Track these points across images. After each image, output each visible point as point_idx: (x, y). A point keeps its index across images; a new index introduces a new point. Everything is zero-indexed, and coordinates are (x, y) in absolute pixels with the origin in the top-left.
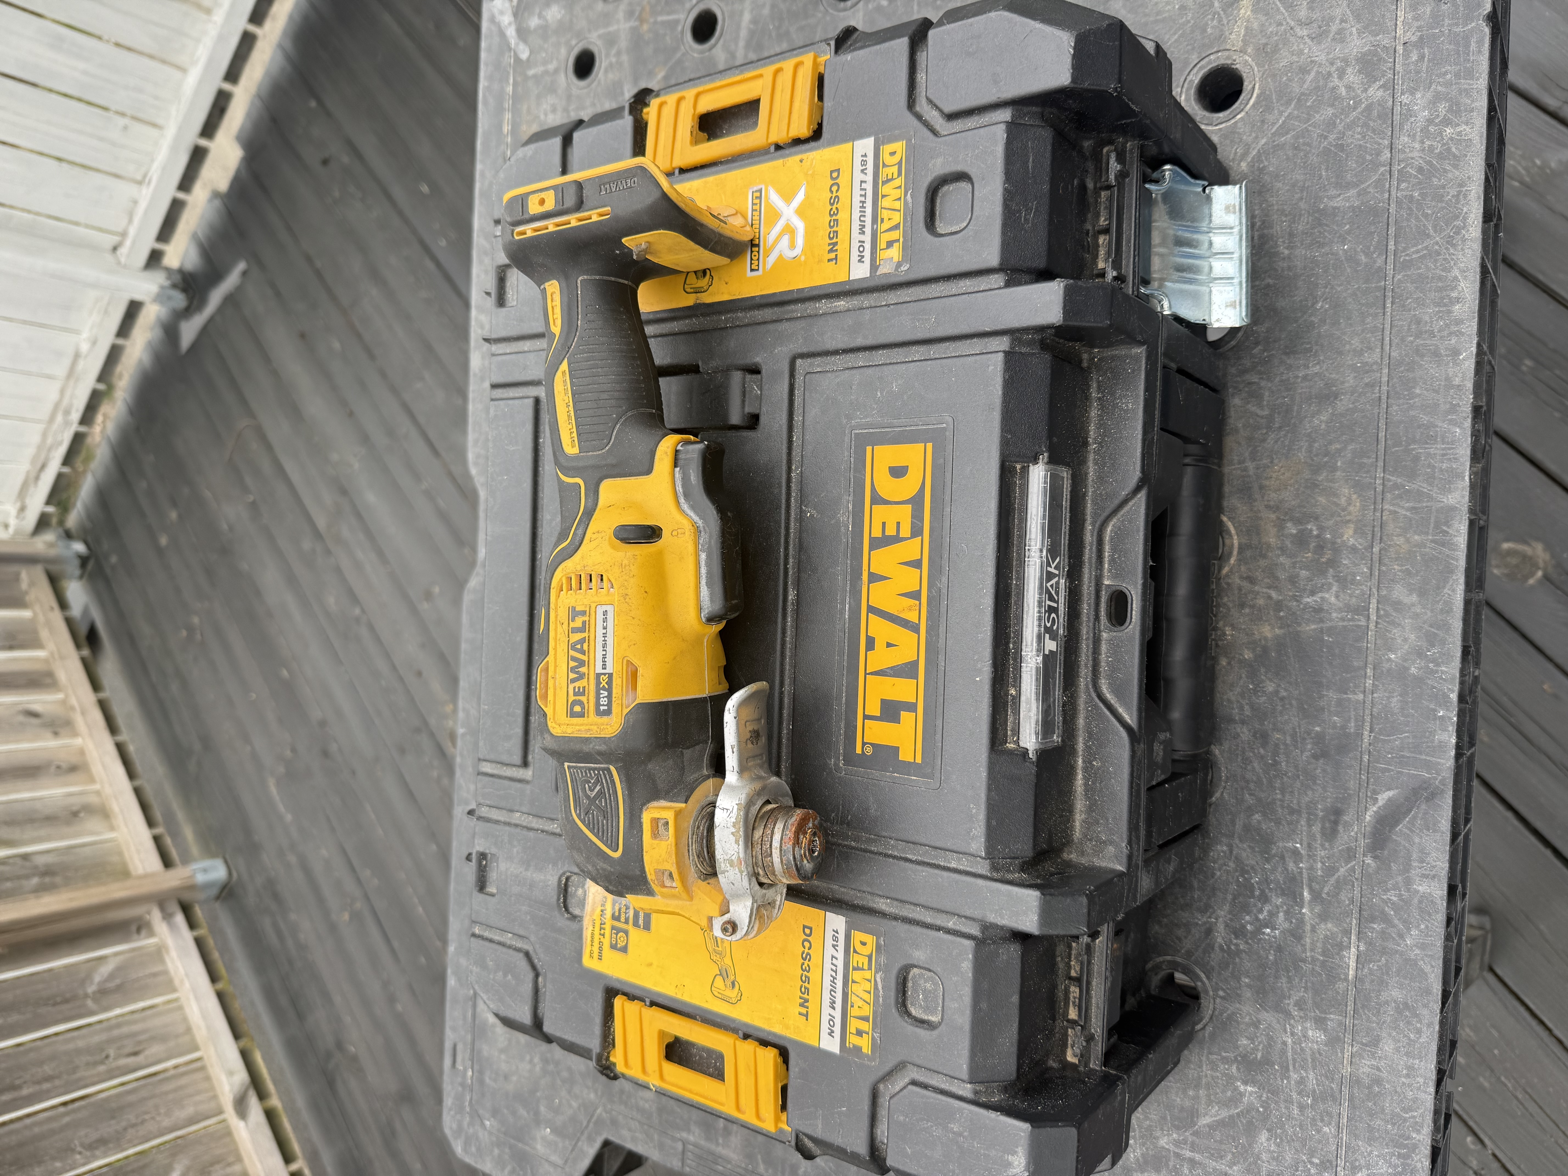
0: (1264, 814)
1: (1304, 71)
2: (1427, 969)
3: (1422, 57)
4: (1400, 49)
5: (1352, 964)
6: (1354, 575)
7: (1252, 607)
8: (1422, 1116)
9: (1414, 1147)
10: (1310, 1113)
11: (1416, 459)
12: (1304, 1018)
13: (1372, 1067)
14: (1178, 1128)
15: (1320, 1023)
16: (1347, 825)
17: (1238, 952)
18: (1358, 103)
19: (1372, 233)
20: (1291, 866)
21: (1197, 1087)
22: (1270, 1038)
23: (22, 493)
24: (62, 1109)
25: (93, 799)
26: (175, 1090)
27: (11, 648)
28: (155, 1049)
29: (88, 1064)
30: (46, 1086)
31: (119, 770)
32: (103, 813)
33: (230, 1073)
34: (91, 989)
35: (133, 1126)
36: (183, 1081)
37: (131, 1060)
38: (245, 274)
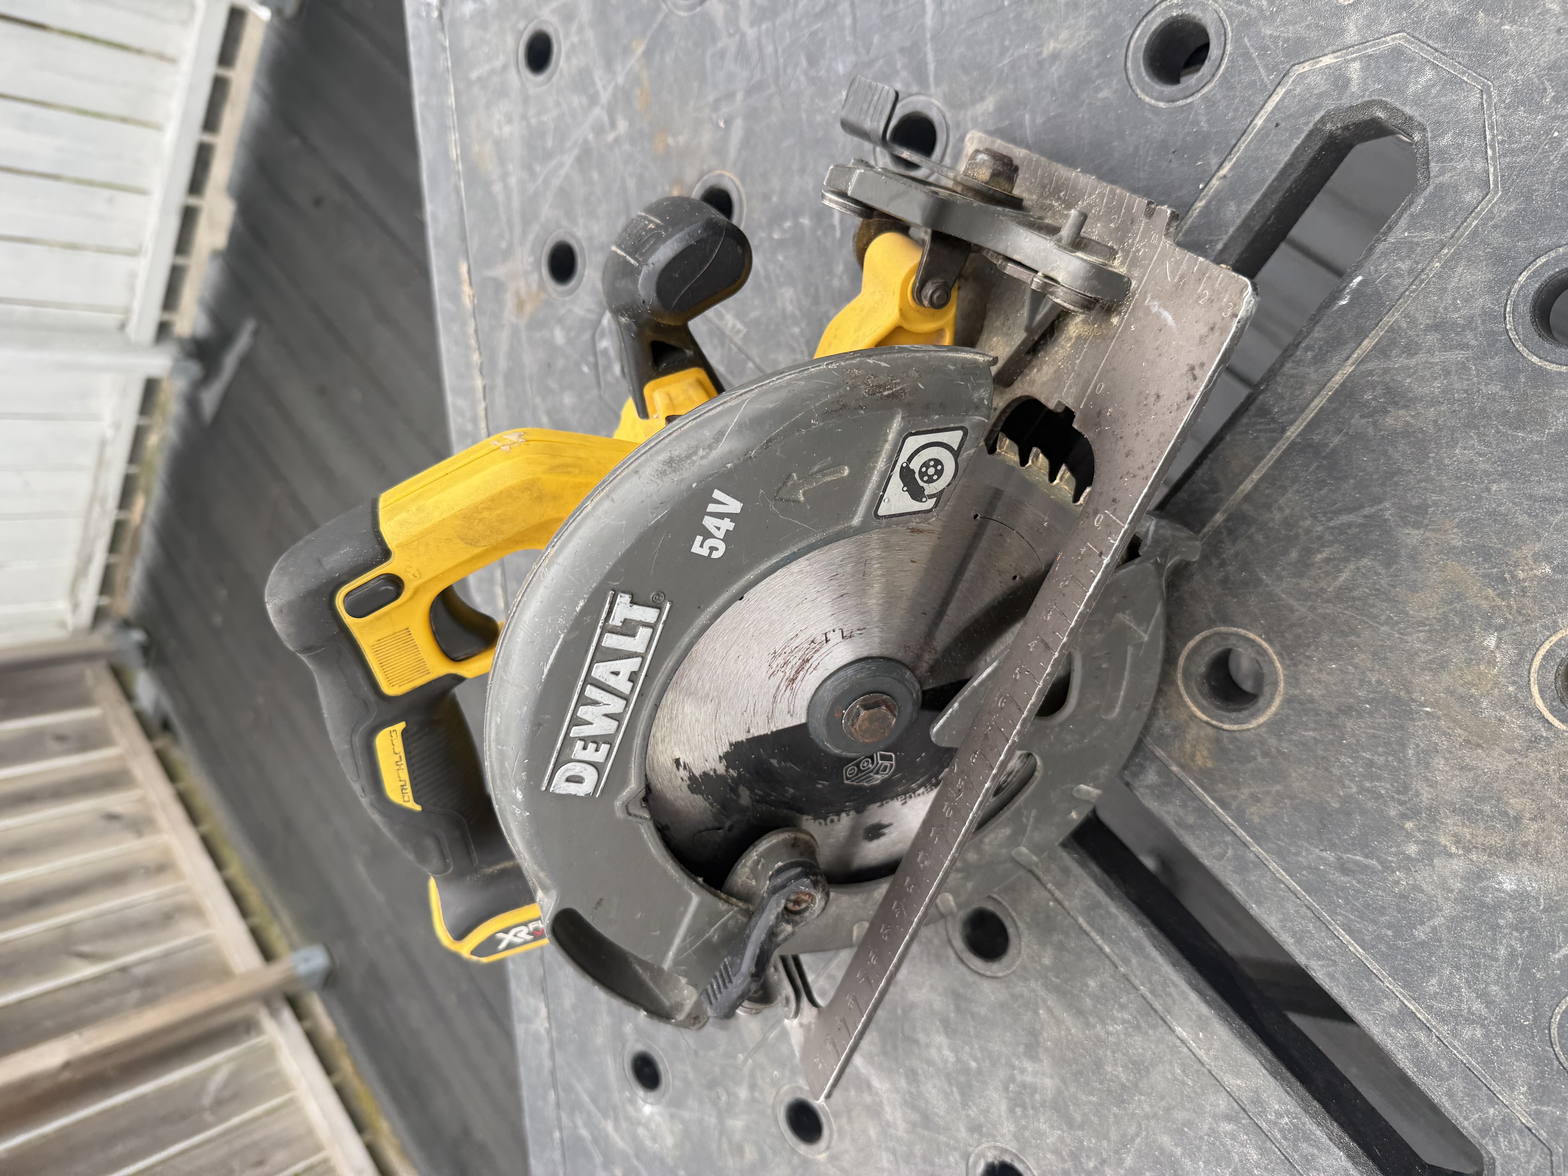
25: (184, 898)
27: (85, 750)
28: (280, 1156)
31: (206, 864)
32: (195, 911)
33: (358, 1172)
34: (207, 1101)
37: (257, 1171)
38: (256, 333)
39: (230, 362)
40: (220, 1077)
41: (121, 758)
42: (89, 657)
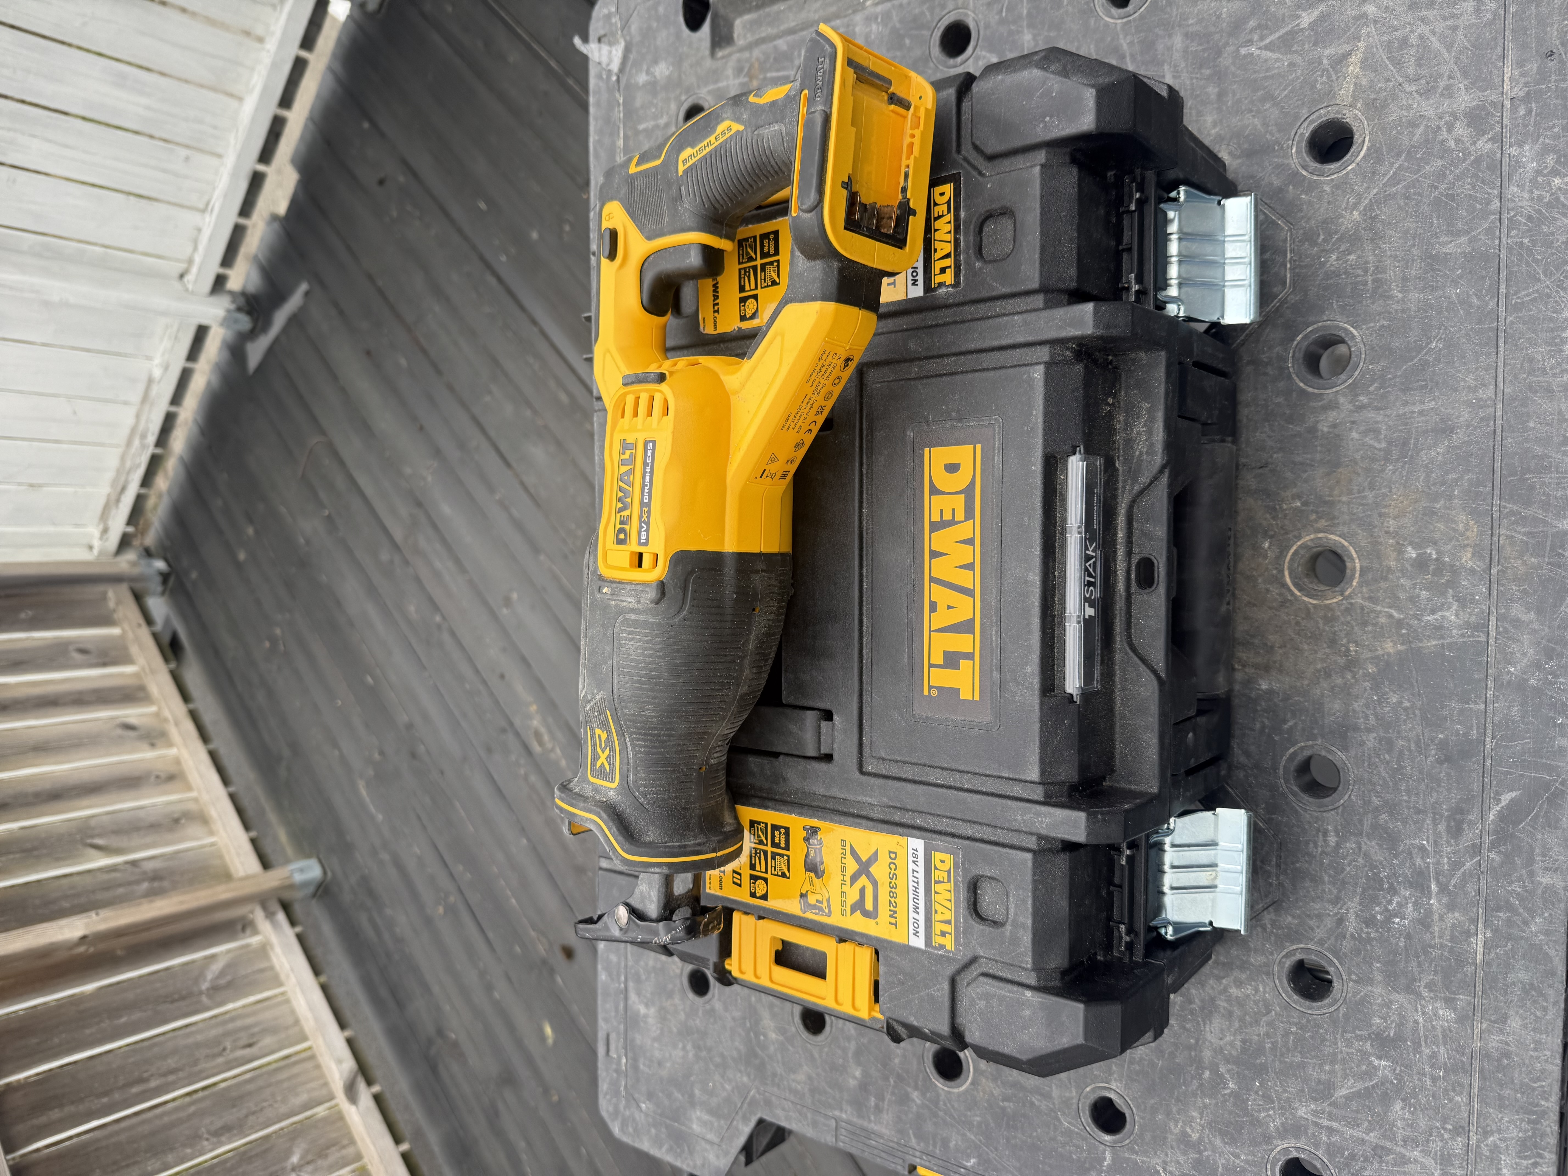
0: (1391, 814)
1: (1413, 124)
2: (1552, 953)
3: (1529, 112)
4: (1507, 104)
5: (1480, 950)
6: (1473, 595)
7: (1375, 625)
8: (1550, 1085)
9: (1543, 1114)
10: (1442, 1084)
11: (1532, 488)
12: (1435, 999)
13: (1501, 1042)
14: (1315, 1100)
15: (1449, 1002)
16: (1471, 823)
17: (1369, 940)
18: (1467, 155)
19: (1483, 278)
20: (1418, 861)
21: (1333, 1063)
22: (1402, 1017)
23: (105, 515)
24: (188, 1099)
25: (192, 806)
26: (289, 1079)
27: (105, 665)
28: (268, 1041)
29: (207, 1056)
30: (171, 1078)
31: (214, 777)
32: (202, 819)
33: (339, 1061)
34: (204, 986)
35: (254, 1113)
36: (295, 1070)
37: (247, 1052)
38: (307, 294)
39: (280, 318)
40: (216, 967)
41: (136, 675)
42: (115, 579)
